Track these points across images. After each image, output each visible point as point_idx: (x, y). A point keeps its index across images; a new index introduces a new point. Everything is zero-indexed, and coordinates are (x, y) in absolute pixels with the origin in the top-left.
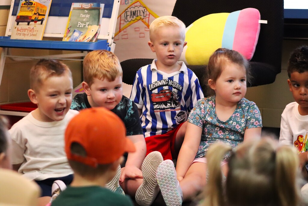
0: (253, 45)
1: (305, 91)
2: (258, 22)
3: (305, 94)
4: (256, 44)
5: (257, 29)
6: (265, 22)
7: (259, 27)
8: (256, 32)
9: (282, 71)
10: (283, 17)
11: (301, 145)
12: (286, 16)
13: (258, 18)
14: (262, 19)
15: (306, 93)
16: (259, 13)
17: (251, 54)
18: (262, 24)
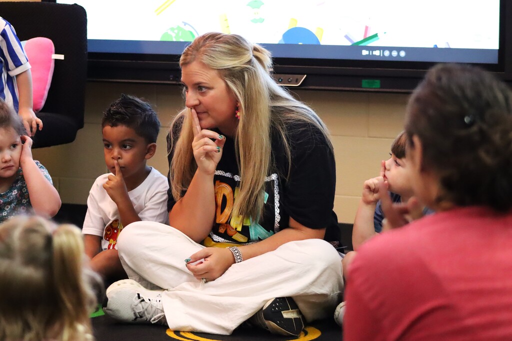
0: (45, 89)
1: (119, 153)
2: (51, 57)
3: (119, 158)
4: (48, 87)
5: (50, 67)
6: (62, 57)
7: (52, 65)
8: (49, 70)
9: (85, 125)
10: (87, 50)
11: (116, 231)
12: (91, 49)
13: (52, 52)
14: (56, 53)
15: (119, 156)
16: (52, 45)
17: (41, 102)
18: (56, 61)
